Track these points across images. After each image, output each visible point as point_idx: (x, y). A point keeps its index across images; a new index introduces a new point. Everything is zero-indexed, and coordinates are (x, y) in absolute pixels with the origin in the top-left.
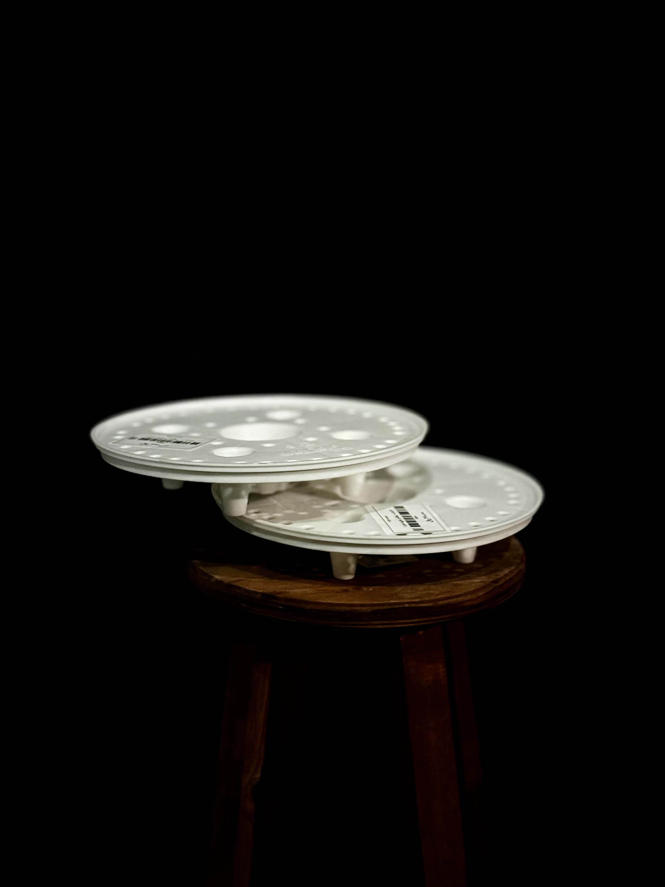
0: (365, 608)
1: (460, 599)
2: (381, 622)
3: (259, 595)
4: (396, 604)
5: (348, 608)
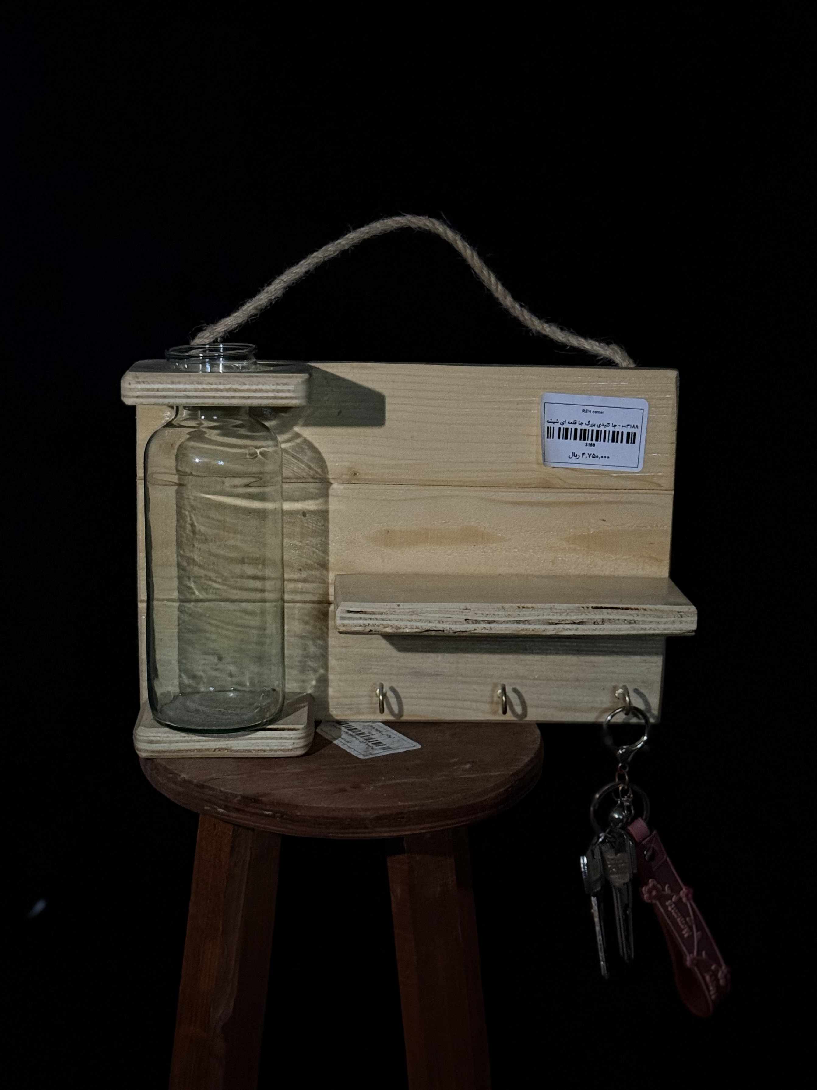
0: (368, 813)
2: (387, 829)
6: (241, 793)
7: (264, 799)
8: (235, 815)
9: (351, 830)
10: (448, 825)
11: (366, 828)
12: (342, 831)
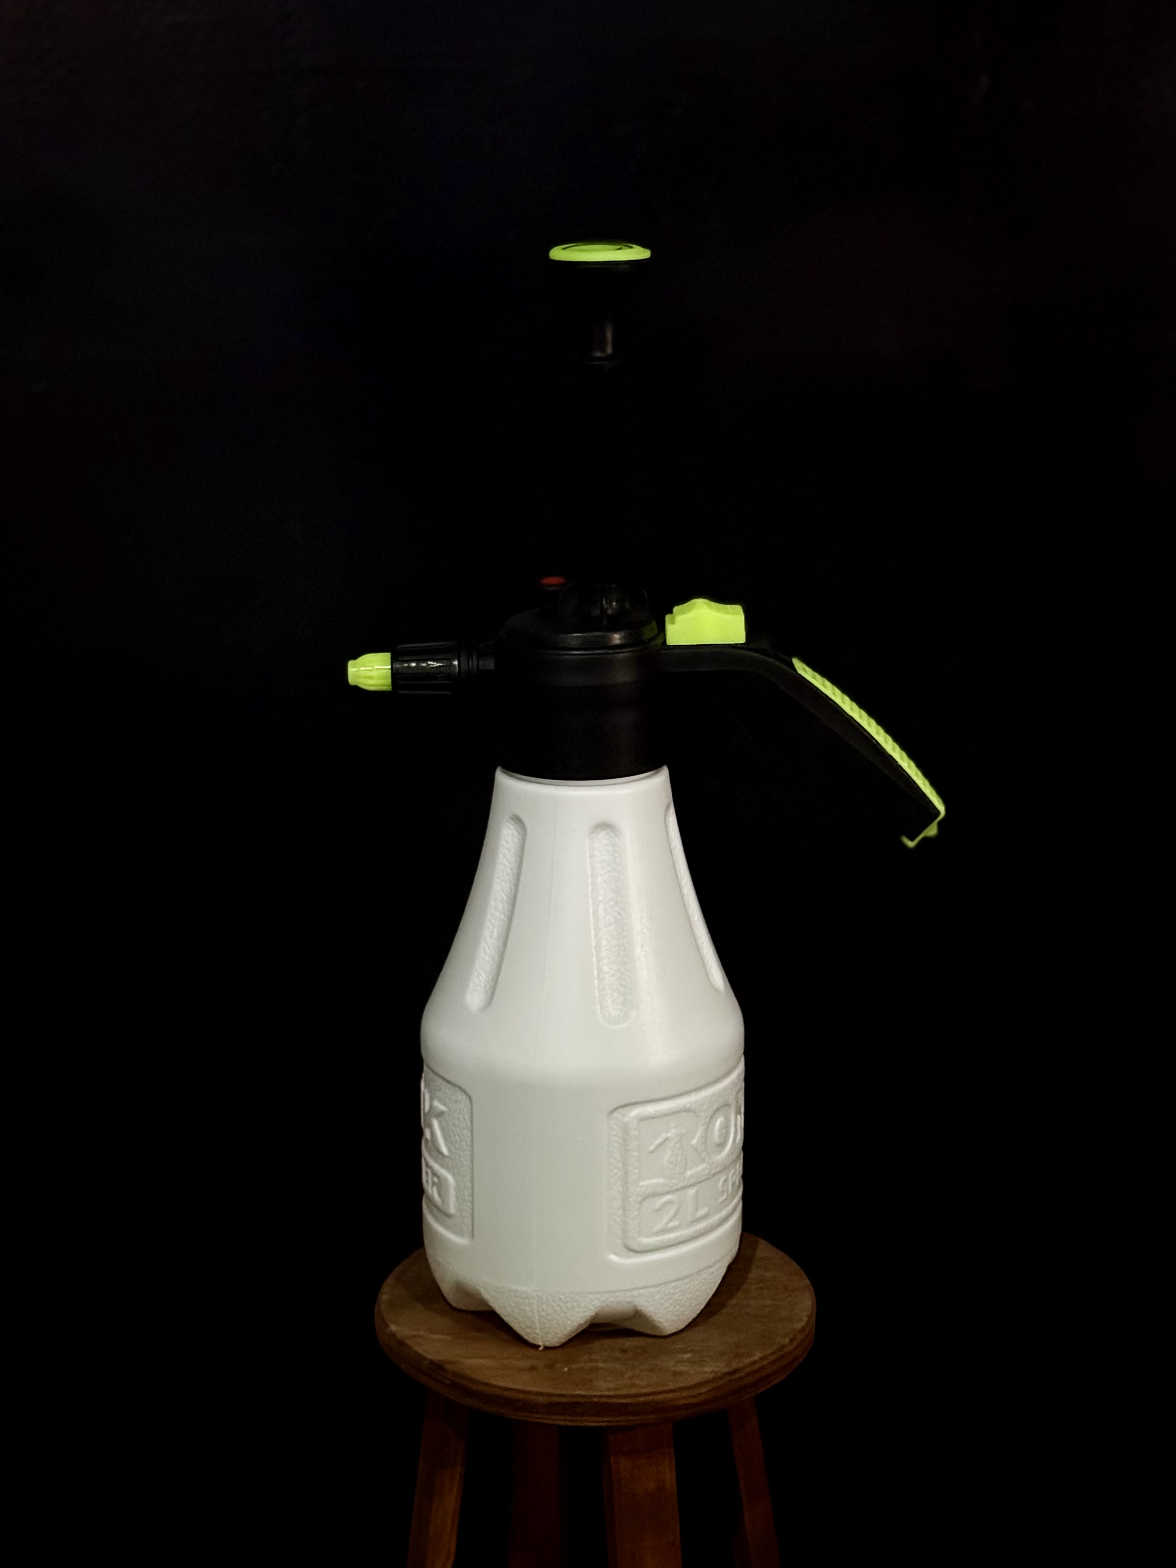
1: (670, 1396)
3: (427, 1362)
4: (582, 1396)
5: (521, 1396)
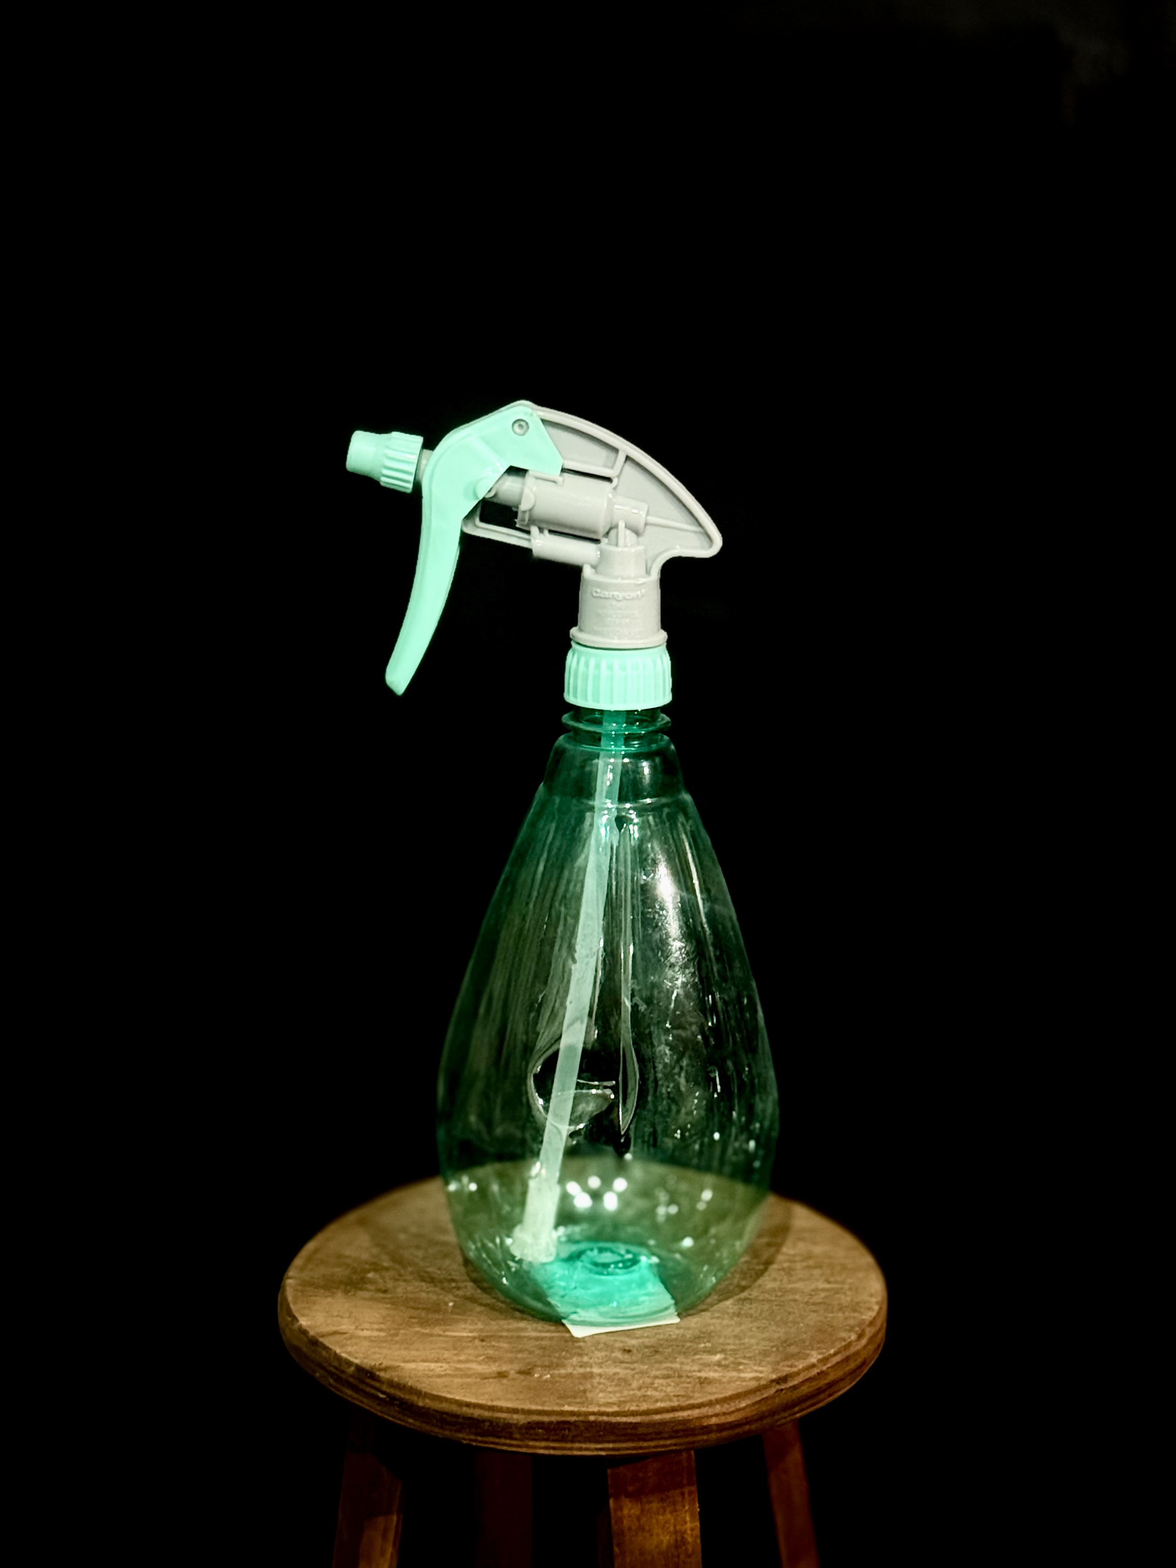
6: (357, 1361)
7: (382, 1374)
8: (349, 1392)
9: (491, 1439)
10: (641, 1448)
11: (511, 1438)
12: (479, 1438)
